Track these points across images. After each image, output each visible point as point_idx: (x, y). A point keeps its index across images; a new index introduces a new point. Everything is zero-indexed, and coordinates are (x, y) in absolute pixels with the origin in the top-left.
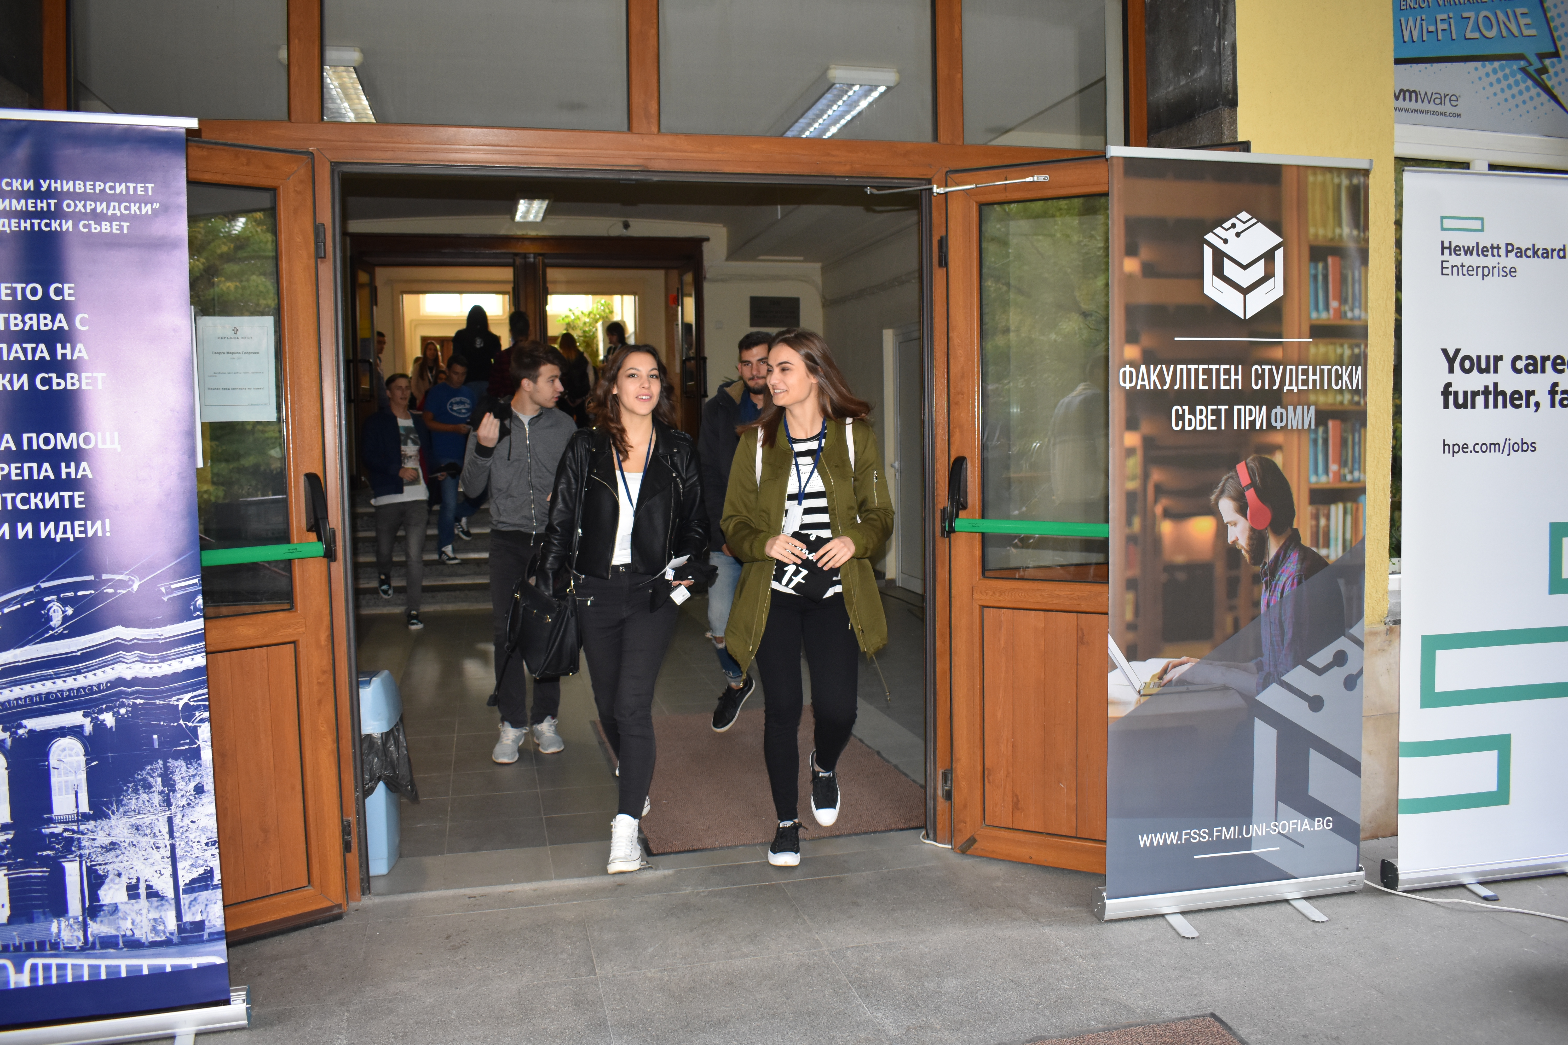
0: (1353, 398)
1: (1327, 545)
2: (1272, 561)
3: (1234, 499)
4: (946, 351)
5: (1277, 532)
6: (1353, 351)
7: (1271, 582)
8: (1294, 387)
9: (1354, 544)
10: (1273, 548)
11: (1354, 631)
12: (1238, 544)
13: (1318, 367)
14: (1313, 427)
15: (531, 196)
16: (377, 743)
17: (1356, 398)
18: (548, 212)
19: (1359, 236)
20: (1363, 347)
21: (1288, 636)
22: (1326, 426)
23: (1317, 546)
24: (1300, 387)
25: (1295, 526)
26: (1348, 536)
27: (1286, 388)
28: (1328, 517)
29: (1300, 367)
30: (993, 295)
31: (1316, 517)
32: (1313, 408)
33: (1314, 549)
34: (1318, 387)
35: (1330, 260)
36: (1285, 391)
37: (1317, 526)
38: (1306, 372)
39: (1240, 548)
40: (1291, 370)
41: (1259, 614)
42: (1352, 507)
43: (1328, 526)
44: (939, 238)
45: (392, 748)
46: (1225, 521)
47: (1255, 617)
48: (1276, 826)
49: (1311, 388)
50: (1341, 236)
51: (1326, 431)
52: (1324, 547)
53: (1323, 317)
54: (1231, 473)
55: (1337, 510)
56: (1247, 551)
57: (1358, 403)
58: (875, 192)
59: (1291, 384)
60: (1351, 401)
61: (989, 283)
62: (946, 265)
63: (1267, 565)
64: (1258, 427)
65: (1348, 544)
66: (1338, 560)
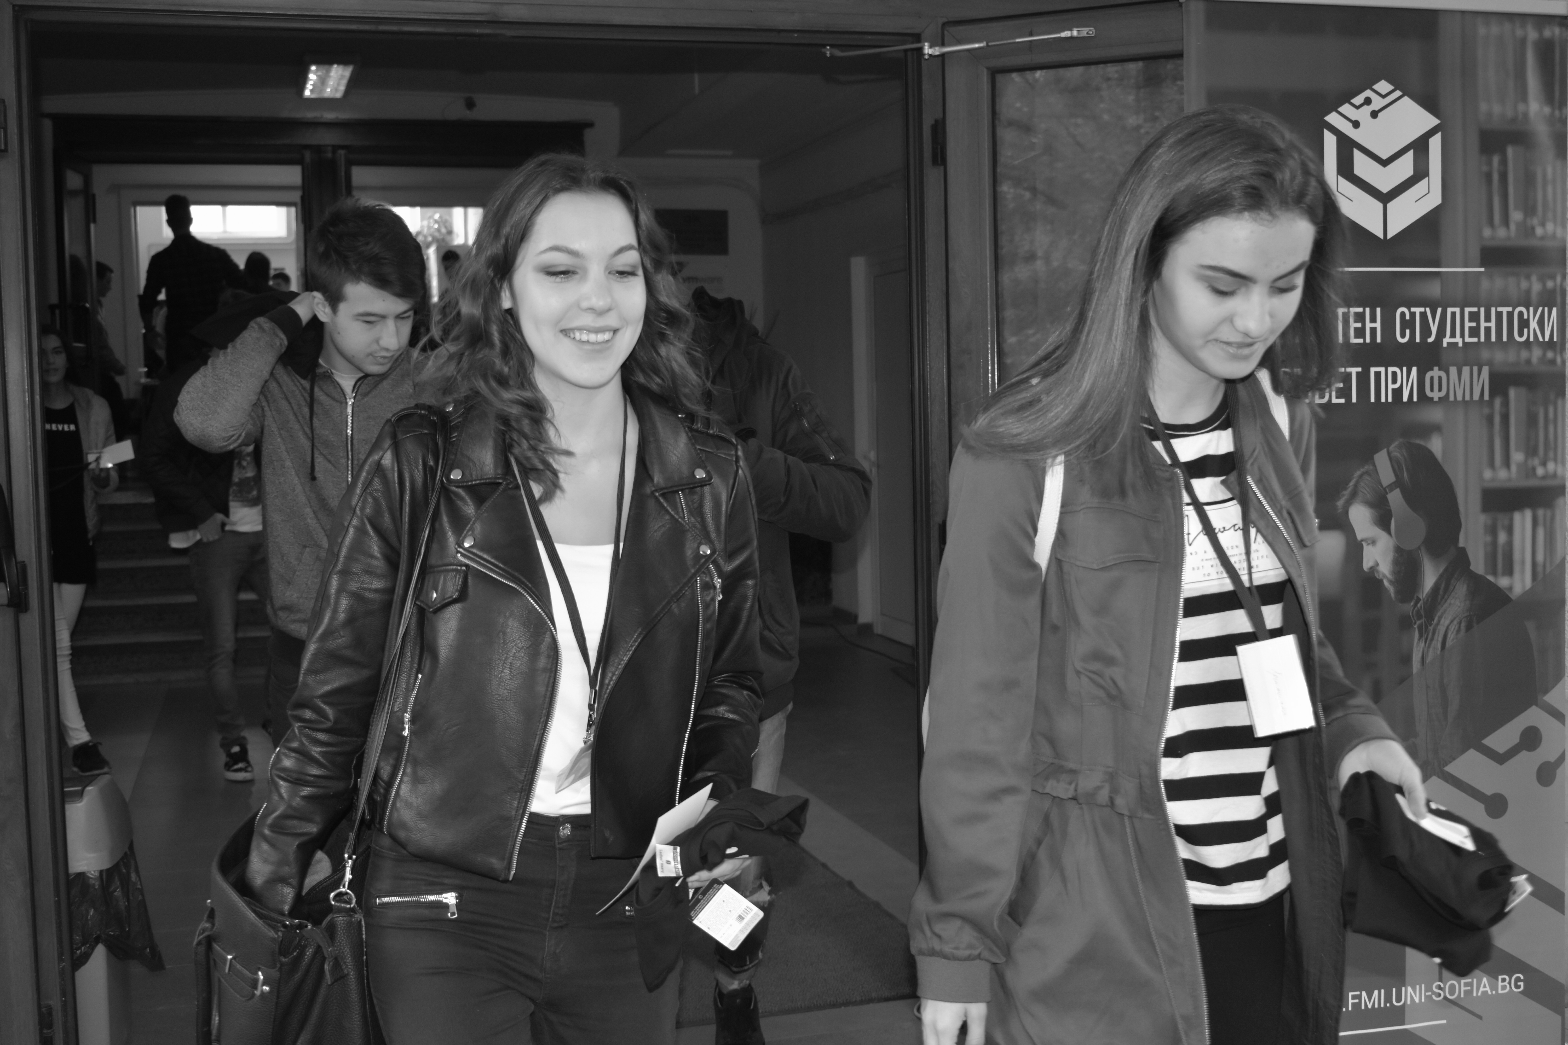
0: (1544, 355)
1: (1509, 571)
2: (1428, 595)
3: (1370, 504)
4: (944, 289)
5: (1436, 553)
6: (1544, 285)
7: (1426, 627)
8: (1458, 339)
9: (1548, 570)
10: (1430, 578)
11: (1551, 698)
12: (1378, 572)
13: (1493, 309)
14: (1486, 397)
15: (326, 59)
16: (94, 885)
17: (1550, 355)
18: (353, 84)
19: (1552, 115)
20: (1559, 279)
21: (1454, 705)
22: (1506, 396)
23: (1494, 573)
24: (1468, 339)
25: (1461, 544)
26: (1540, 557)
27: (1447, 340)
28: (1510, 530)
29: (1467, 310)
30: (1012, 206)
31: (1492, 531)
32: (1486, 370)
33: (1491, 578)
34: (1493, 339)
35: (1510, 151)
36: (1445, 345)
37: (1494, 543)
38: (1474, 317)
39: (1381, 577)
40: (1453, 314)
41: (1410, 675)
42: (1545, 515)
43: (1510, 544)
44: (933, 122)
45: (118, 893)
46: (1359, 537)
47: (1405, 678)
48: (1439, 988)
49: (1482, 339)
50: (1526, 115)
51: (1506, 404)
52: (1504, 574)
53: (1501, 235)
54: (1366, 467)
55: (1523, 520)
56: (1390, 582)
57: (1553, 362)
58: (838, 53)
59: (1453, 335)
60: (1542, 360)
61: (1005, 188)
62: (944, 162)
63: (1421, 602)
64: (1405, 398)
65: (1540, 569)
66: (1526, 594)
